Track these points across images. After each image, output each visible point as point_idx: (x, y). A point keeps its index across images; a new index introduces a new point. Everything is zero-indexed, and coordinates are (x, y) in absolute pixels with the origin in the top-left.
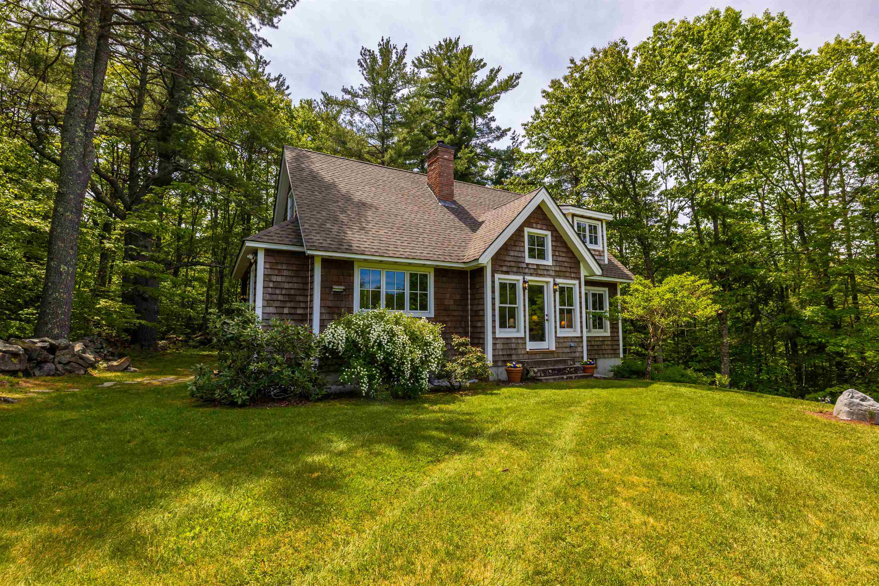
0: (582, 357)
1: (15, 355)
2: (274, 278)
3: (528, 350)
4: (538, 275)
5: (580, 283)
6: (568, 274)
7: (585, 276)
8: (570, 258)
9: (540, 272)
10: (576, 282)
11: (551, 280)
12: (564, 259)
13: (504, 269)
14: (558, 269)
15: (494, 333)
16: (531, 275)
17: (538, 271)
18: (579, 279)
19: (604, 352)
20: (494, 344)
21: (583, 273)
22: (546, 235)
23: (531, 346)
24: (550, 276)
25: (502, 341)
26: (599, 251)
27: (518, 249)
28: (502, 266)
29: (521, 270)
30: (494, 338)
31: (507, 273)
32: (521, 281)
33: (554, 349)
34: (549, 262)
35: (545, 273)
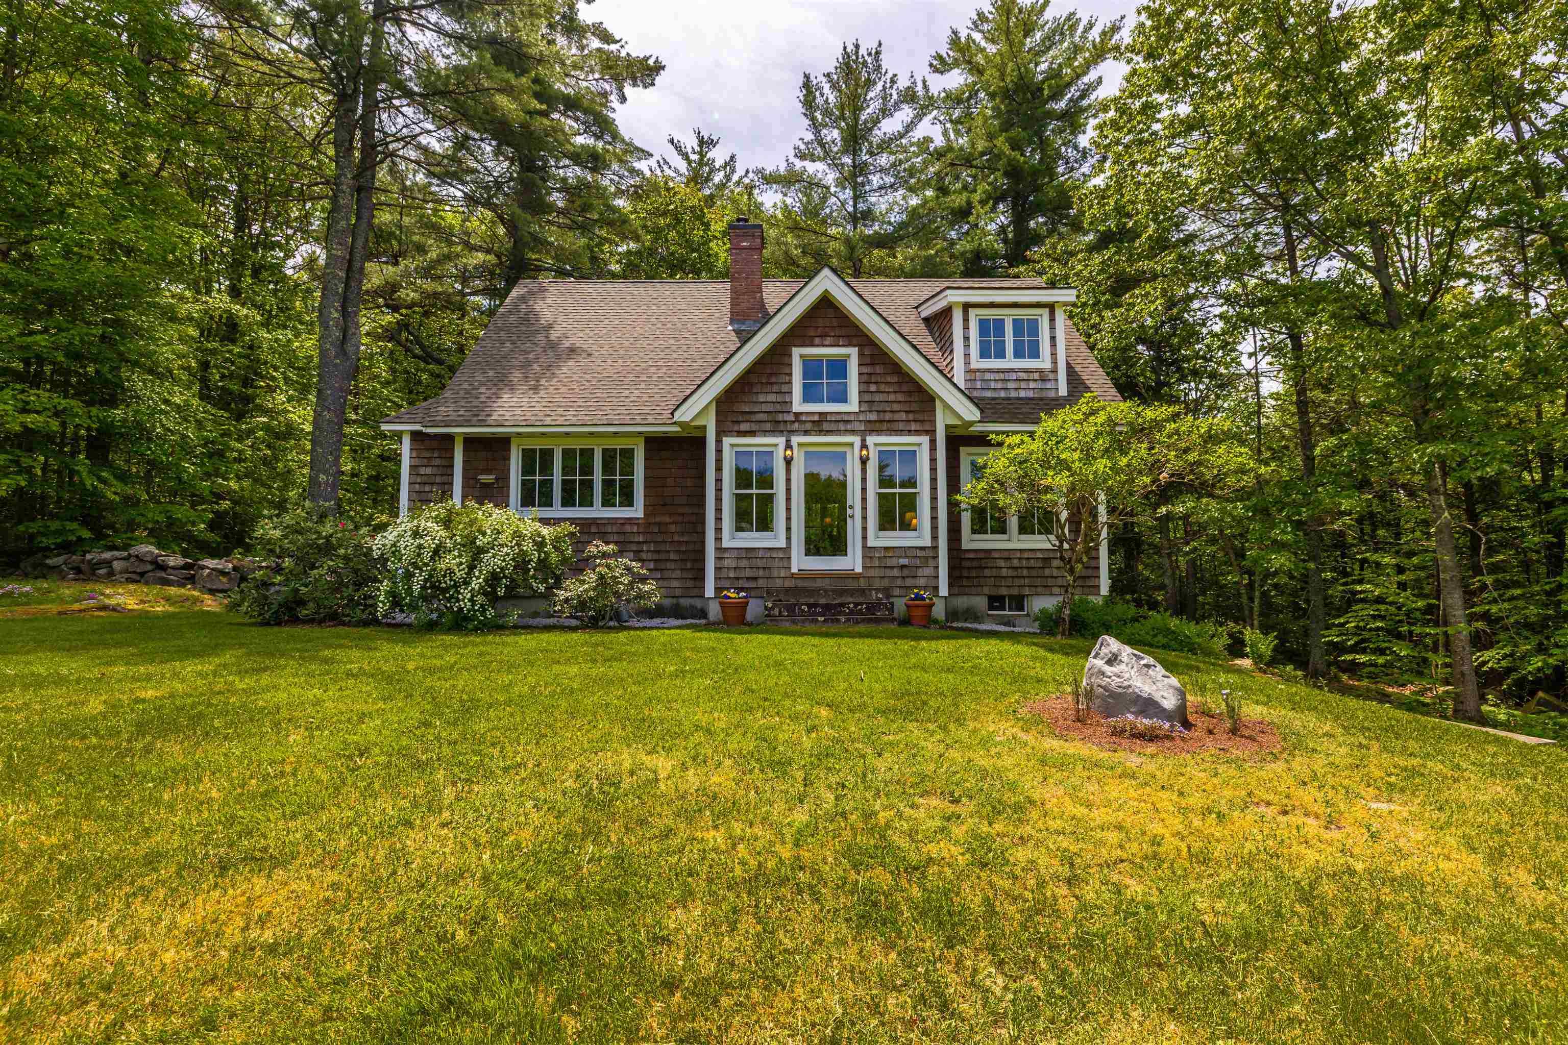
0: (936, 588)
1: (222, 573)
2: (422, 471)
3: (794, 570)
4: (821, 432)
5: (933, 442)
6: (901, 426)
7: (948, 427)
8: (910, 393)
9: (825, 426)
10: (925, 440)
11: (856, 440)
12: (892, 397)
13: (744, 427)
14: (873, 417)
15: (718, 539)
16: (806, 433)
17: (821, 424)
18: (932, 433)
19: (1050, 582)
20: (718, 559)
21: (941, 421)
22: (849, 356)
23: (800, 561)
24: (853, 432)
25: (734, 554)
26: (1040, 371)
27: (775, 388)
28: (738, 422)
29: (782, 427)
30: (719, 549)
31: (752, 433)
32: (782, 447)
33: (859, 569)
34: (853, 405)
35: (842, 427)
